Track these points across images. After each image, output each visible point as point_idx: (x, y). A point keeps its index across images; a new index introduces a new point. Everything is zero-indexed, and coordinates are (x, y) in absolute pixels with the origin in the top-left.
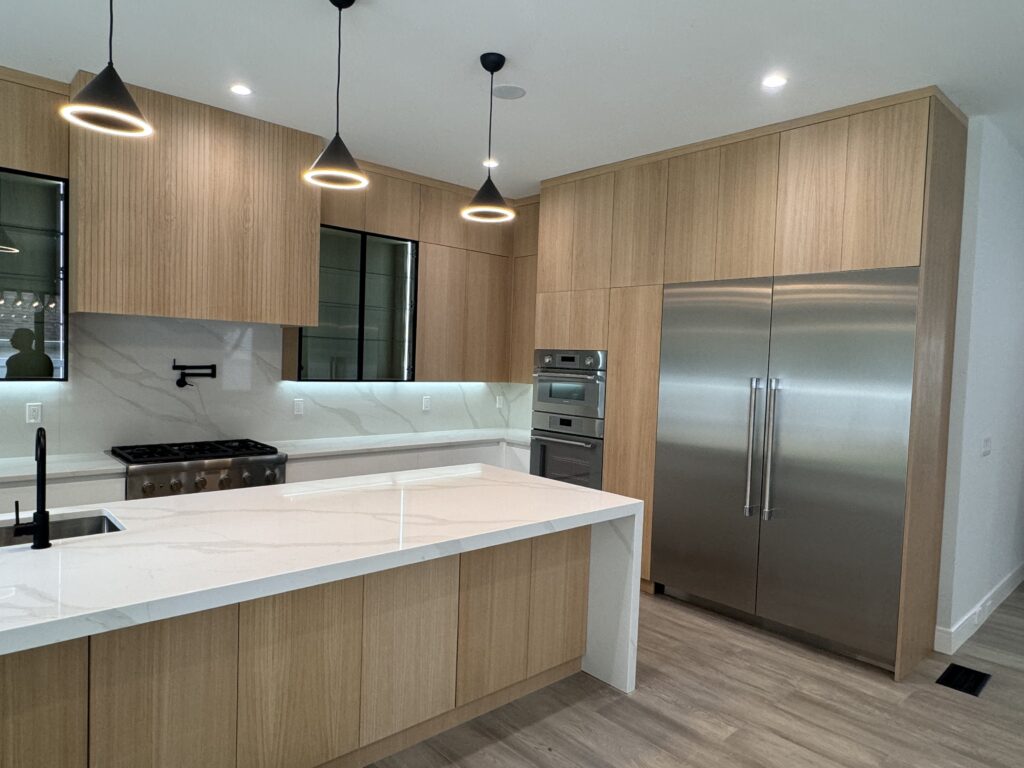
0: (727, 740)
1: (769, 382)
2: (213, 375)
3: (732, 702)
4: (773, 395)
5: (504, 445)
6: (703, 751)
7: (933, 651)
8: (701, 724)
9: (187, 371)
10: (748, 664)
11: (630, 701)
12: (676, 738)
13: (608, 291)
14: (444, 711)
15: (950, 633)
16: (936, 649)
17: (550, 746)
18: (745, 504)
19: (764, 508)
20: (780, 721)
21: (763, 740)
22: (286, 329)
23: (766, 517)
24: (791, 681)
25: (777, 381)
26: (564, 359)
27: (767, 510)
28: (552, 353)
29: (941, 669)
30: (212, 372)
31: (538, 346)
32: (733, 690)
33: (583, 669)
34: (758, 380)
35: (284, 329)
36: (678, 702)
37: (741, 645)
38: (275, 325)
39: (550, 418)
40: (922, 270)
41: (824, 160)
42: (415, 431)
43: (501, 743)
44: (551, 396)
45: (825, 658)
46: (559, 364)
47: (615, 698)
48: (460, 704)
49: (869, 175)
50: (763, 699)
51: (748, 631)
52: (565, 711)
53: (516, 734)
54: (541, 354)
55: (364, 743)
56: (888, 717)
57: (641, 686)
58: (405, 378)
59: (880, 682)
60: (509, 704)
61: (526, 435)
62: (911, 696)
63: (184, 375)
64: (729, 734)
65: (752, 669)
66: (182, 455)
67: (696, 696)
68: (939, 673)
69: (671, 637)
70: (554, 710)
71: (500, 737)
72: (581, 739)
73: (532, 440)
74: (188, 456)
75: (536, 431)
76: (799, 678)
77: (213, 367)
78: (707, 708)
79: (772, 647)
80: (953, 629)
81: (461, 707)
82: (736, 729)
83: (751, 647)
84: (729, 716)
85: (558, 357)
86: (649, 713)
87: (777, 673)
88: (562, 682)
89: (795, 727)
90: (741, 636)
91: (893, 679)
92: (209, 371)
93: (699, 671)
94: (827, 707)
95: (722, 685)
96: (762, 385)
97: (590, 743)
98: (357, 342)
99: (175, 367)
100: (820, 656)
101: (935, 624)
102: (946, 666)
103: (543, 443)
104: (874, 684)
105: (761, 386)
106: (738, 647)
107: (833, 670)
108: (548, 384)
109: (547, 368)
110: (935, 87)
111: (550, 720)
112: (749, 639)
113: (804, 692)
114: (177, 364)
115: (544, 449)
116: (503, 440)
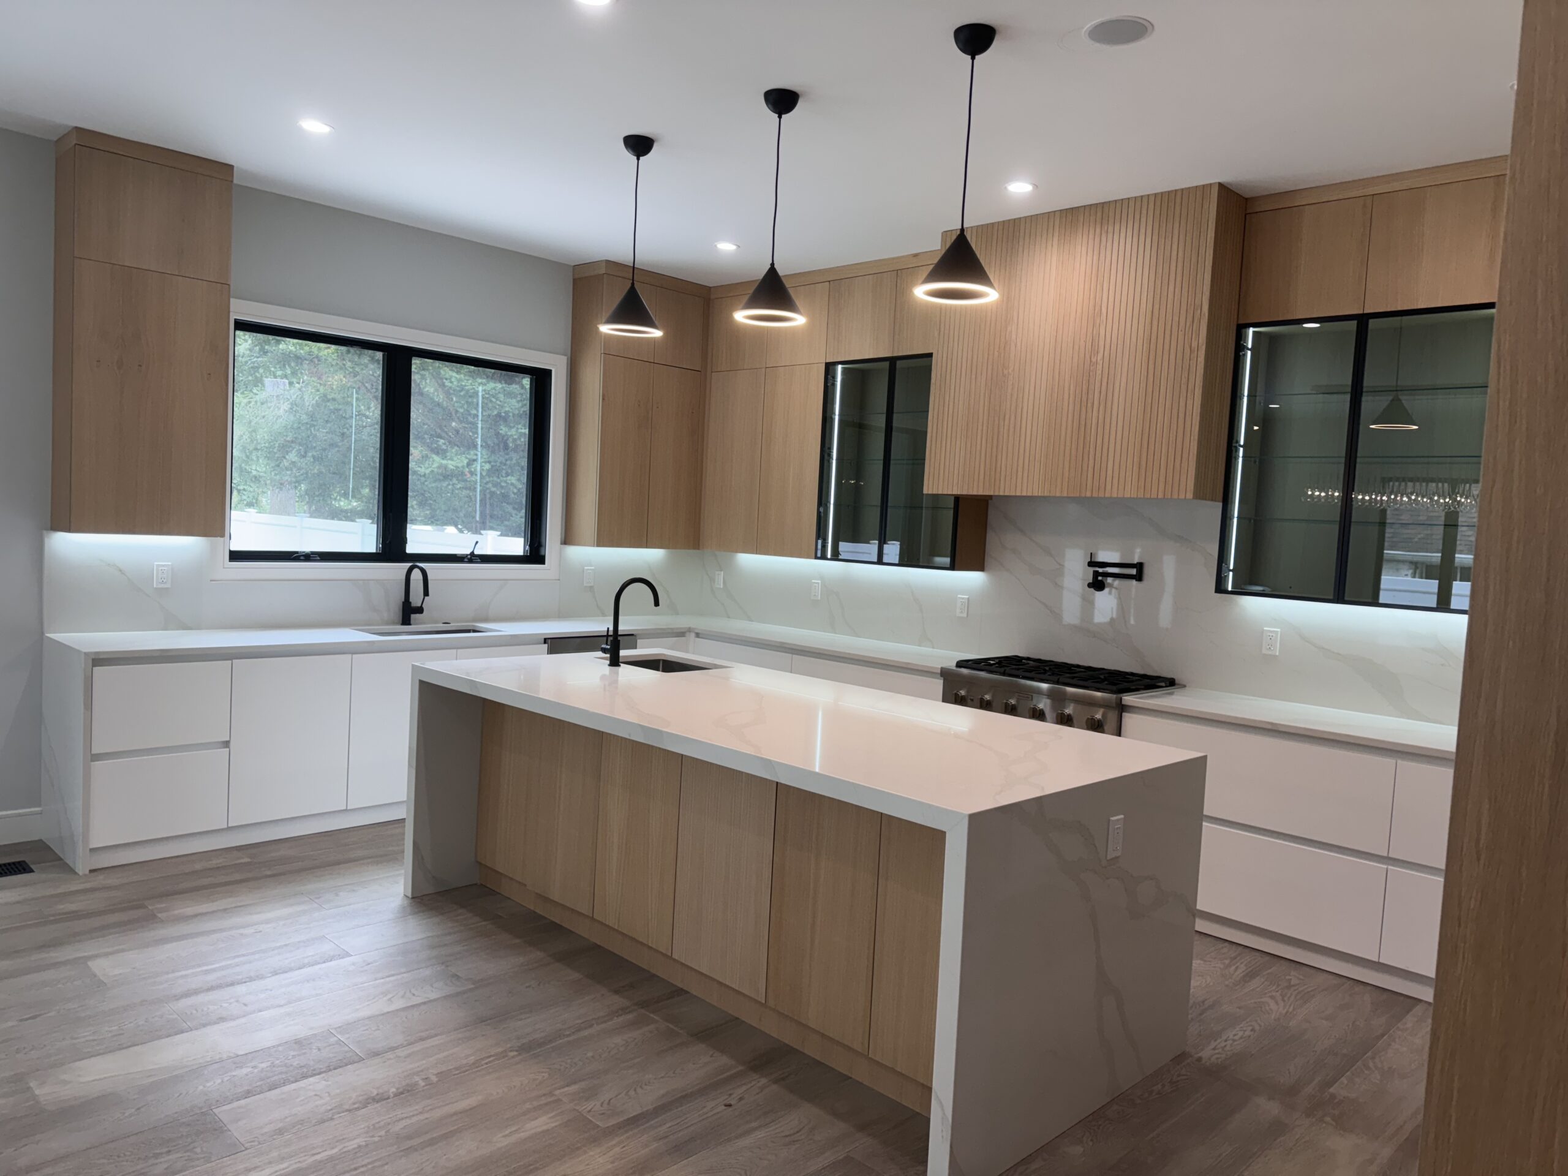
2: (1139, 577)
30: (1138, 572)
63: (1102, 575)
77: (1140, 566)
92: (1134, 571)
99: (1092, 564)
114: (1092, 560)
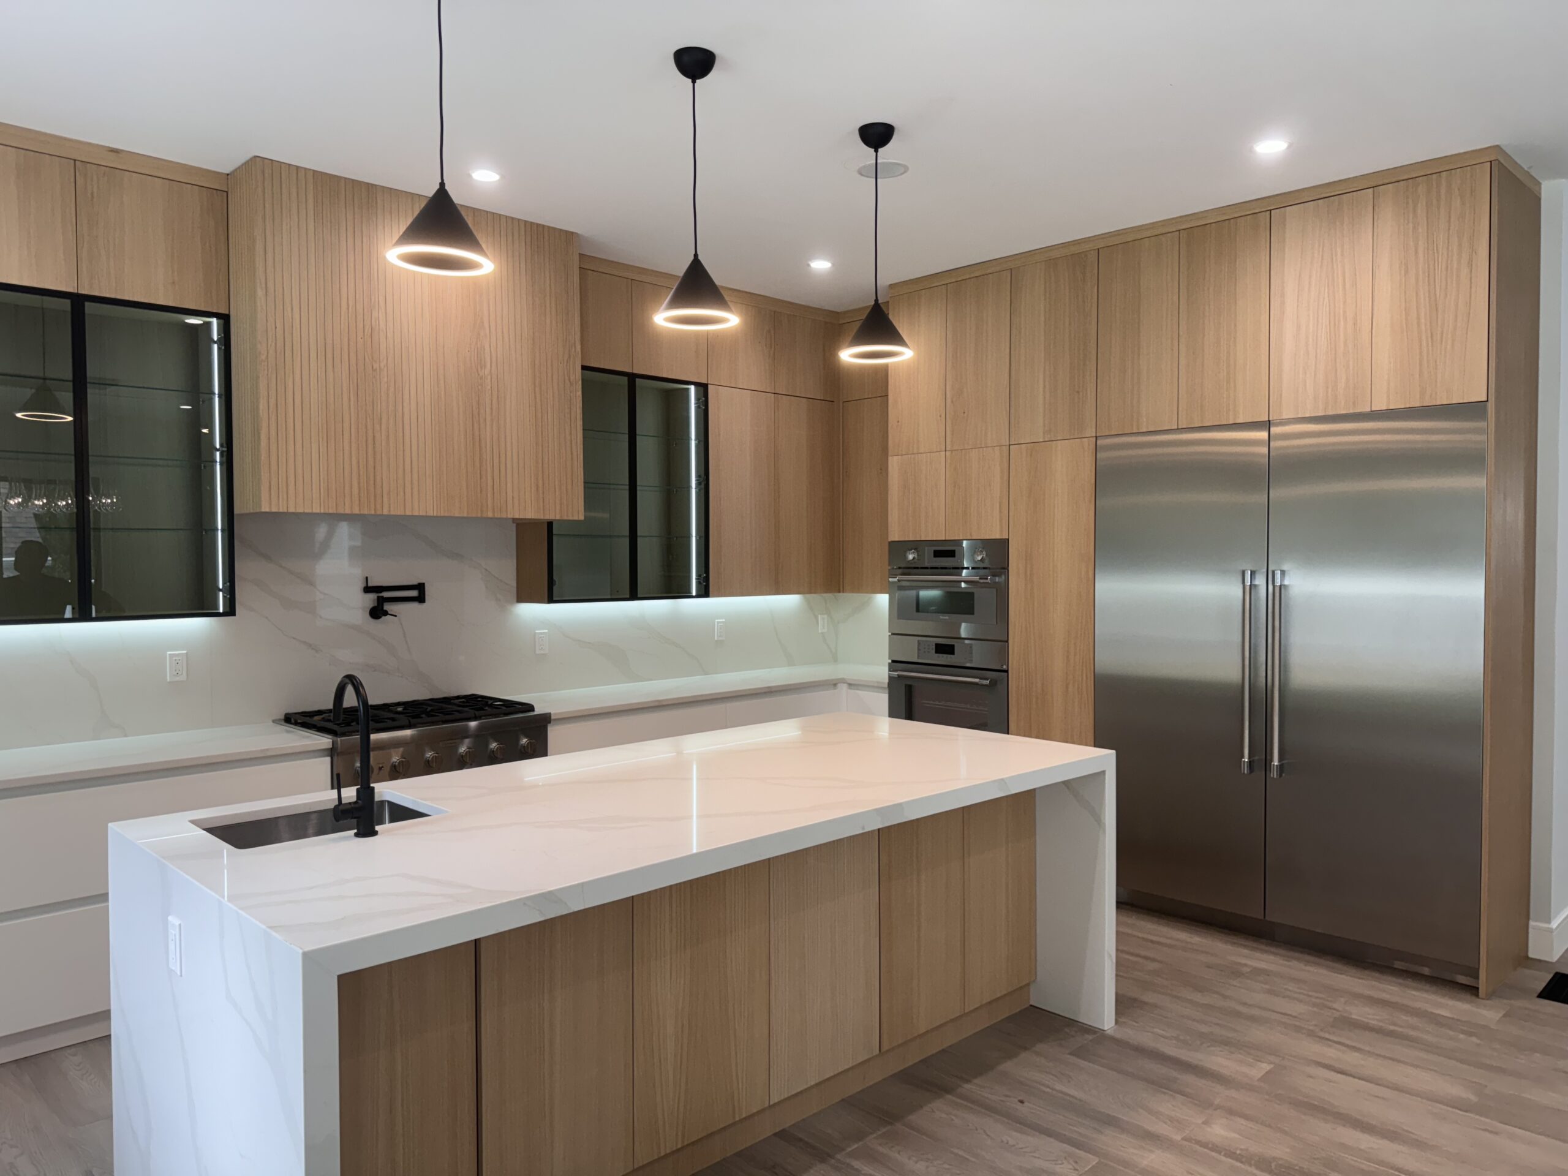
0: (1260, 1080)
1: (1270, 576)
2: (421, 599)
3: (1258, 1034)
4: (1278, 595)
5: (843, 688)
6: (1233, 1093)
7: (1527, 958)
8: (1219, 1061)
9: (386, 594)
10: (1267, 987)
11: (1112, 1039)
12: (1189, 1079)
13: (1005, 449)
14: (866, 1057)
15: (1551, 931)
16: (1531, 955)
17: (1021, 1098)
18: (1243, 757)
19: (1272, 760)
20: (1332, 1054)
21: (1310, 1077)
22: (523, 527)
23: (1274, 774)
24: (1335, 1006)
25: (1283, 573)
26: (938, 554)
27: (1276, 762)
28: (916, 545)
29: (1543, 979)
30: (419, 593)
31: (895, 535)
32: (1253, 1019)
33: (1032, 1003)
34: (1253, 573)
35: (518, 525)
36: (1181, 1037)
37: (1249, 962)
38: (507, 519)
39: (919, 643)
40: (1491, 407)
41: (1339, 251)
42: (706, 674)
43: (949, 1097)
44: (918, 610)
45: (1377, 975)
46: (929, 560)
47: (1090, 1037)
48: (885, 1048)
49: (1407, 272)
50: (1298, 1029)
51: (1255, 945)
52: (1024, 1055)
53: (967, 1086)
54: (897, 548)
55: (775, 1099)
56: (1478, 1042)
57: (1122, 1020)
58: (694, 594)
59: (1459, 1000)
60: (943, 1050)
61: (882, 672)
62: (1505, 1016)
63: (381, 601)
64: (1263, 1073)
65: (1270, 992)
66: (403, 720)
67: (1204, 1029)
68: (1541, 986)
69: (1146, 958)
70: (1010, 1056)
71: (948, 1090)
72: (1059, 1087)
73: (890, 678)
74: (413, 721)
75: (895, 663)
76: (1342, 1000)
77: (421, 587)
78: (1226, 1043)
79: (1294, 963)
80: (1554, 924)
81: (888, 1051)
82: (1272, 1066)
83: (1263, 965)
84: (1257, 1051)
85: (929, 552)
86: (1141, 1051)
87: (1310, 996)
88: (1010, 1019)
89: (1351, 1059)
90: (1246, 951)
91: (1477, 995)
92: (414, 593)
93: (1198, 997)
94: (1391, 1034)
95: (1238, 1014)
96: (1260, 581)
97: (1072, 1092)
98: (627, 541)
99: (368, 589)
100: (1367, 972)
101: (1528, 918)
102: (1549, 977)
103: (909, 683)
104: (1451, 1002)
105: (1257, 582)
106: (1246, 965)
107: (1390, 989)
108: (913, 593)
109: (910, 569)
110: (1497, 147)
111: (1008, 1066)
112: (1258, 954)
113: (1354, 1017)
114: (370, 584)
115: (909, 689)
116: (843, 681)
